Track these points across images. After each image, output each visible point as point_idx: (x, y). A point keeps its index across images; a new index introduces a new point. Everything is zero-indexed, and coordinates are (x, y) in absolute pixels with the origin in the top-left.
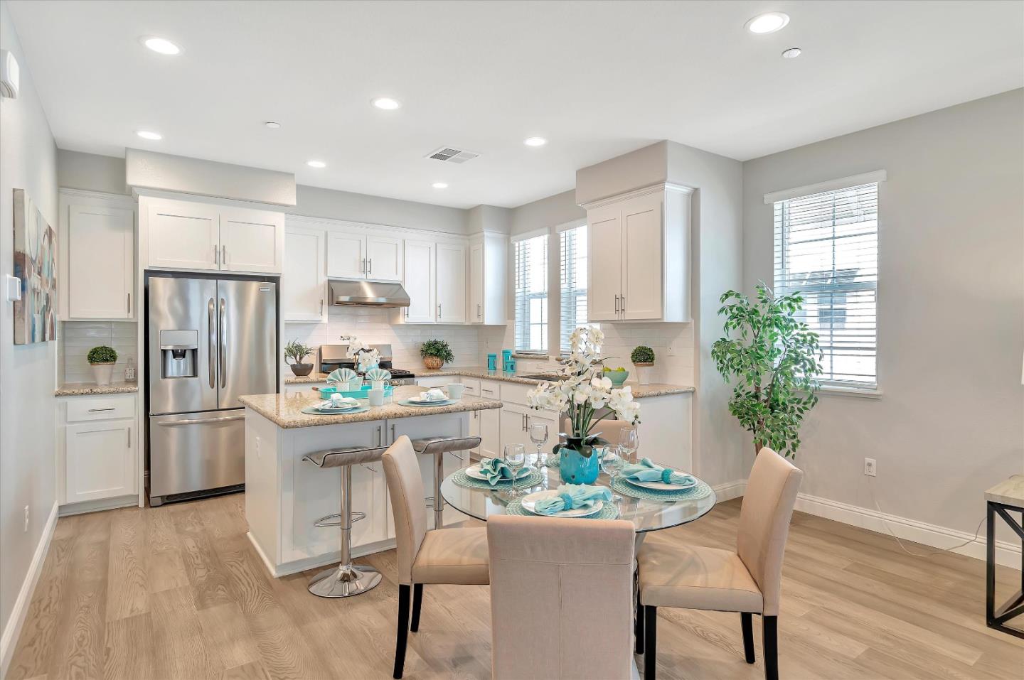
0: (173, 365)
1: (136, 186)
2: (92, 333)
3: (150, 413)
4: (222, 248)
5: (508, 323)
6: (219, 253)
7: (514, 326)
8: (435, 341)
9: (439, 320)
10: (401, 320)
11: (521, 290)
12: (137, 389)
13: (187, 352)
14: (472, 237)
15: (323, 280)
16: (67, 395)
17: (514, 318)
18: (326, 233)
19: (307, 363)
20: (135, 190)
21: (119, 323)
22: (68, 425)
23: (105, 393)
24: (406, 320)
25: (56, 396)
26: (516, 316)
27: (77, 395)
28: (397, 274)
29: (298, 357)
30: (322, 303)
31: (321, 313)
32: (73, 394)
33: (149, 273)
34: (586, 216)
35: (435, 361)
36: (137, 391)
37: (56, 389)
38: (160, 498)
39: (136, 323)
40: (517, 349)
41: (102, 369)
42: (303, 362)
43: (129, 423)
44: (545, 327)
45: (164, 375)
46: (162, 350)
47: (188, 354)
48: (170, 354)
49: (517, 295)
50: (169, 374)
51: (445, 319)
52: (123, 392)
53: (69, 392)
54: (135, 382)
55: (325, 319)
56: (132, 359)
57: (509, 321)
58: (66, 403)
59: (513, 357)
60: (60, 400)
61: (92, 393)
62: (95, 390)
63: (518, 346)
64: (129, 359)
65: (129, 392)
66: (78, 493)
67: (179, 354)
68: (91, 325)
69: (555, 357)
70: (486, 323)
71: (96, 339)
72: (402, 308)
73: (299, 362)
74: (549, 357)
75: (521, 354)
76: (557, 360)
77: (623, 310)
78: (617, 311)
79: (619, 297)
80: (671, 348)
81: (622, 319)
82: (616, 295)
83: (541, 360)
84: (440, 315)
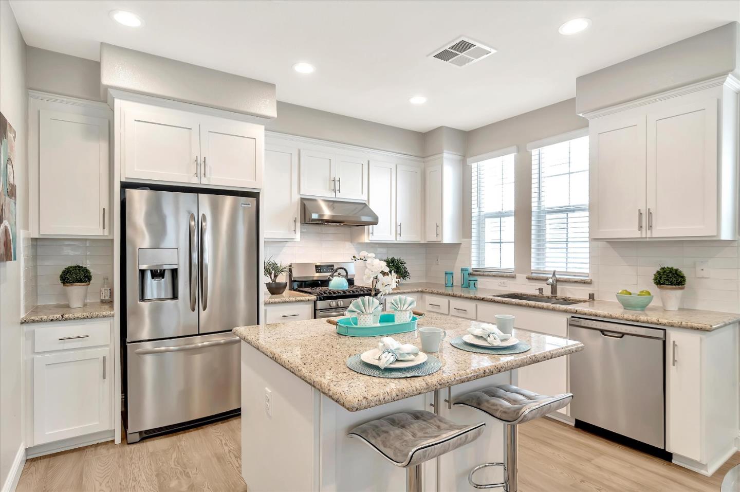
0: (153, 287)
1: (112, 87)
2: (68, 251)
3: (128, 340)
4: (202, 160)
6: (200, 165)
7: (470, 244)
8: (393, 258)
9: (398, 239)
10: (366, 239)
11: (477, 210)
12: (112, 313)
13: (166, 271)
14: (426, 159)
15: (296, 198)
16: (34, 321)
17: (470, 237)
18: (299, 151)
19: (281, 281)
20: (111, 91)
21: (95, 241)
22: (36, 357)
23: (78, 318)
24: (370, 239)
25: (22, 323)
26: (473, 235)
27: (46, 321)
28: (362, 193)
29: (273, 275)
30: (295, 221)
31: (295, 231)
32: (41, 321)
33: (125, 186)
34: (587, 126)
36: (113, 316)
37: (23, 315)
38: (138, 434)
39: (112, 240)
40: (473, 266)
41: (76, 291)
42: (277, 281)
43: (104, 352)
44: (511, 245)
45: (142, 299)
46: (140, 270)
47: (168, 275)
48: (148, 275)
49: (472, 214)
50: (148, 295)
51: (404, 238)
52: (97, 317)
53: (36, 319)
54: (111, 302)
55: (298, 236)
56: (107, 279)
57: (464, 240)
58: (34, 331)
59: (472, 274)
60: (25, 328)
61: (63, 319)
62: (67, 316)
64: (104, 279)
65: (105, 316)
66: (47, 433)
67: (158, 274)
68: (67, 243)
69: (526, 275)
70: (445, 241)
71: (71, 258)
72: (366, 227)
73: (274, 281)
74: (517, 275)
75: (476, 271)
76: (528, 278)
77: (651, 226)
78: (640, 227)
79: (643, 212)
80: (704, 269)
81: (644, 236)
82: (639, 210)
83: (505, 278)
84: (400, 234)
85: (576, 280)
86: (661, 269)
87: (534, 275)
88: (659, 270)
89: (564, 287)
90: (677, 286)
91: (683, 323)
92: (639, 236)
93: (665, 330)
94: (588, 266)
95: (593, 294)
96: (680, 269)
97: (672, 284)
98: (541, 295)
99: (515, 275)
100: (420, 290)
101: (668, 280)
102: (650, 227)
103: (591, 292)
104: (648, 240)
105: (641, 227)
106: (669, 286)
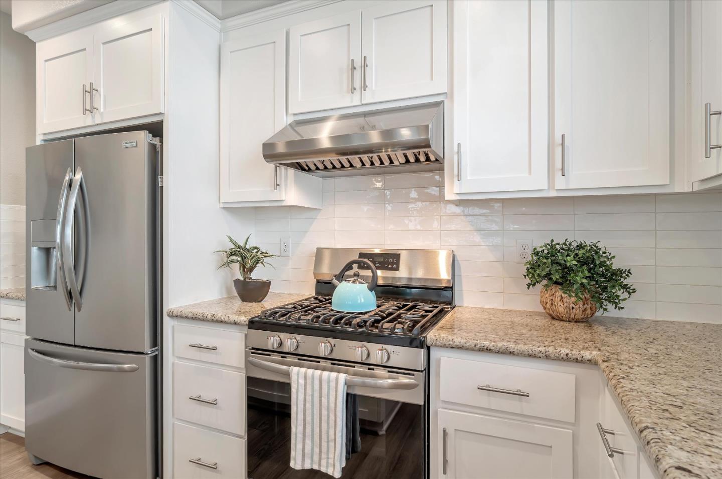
10: (449, 191)
15: (283, 123)
23: (14, 298)
28: (432, 78)
31: (280, 185)
61: (7, 297)
84: (563, 170)
100: (587, 355)
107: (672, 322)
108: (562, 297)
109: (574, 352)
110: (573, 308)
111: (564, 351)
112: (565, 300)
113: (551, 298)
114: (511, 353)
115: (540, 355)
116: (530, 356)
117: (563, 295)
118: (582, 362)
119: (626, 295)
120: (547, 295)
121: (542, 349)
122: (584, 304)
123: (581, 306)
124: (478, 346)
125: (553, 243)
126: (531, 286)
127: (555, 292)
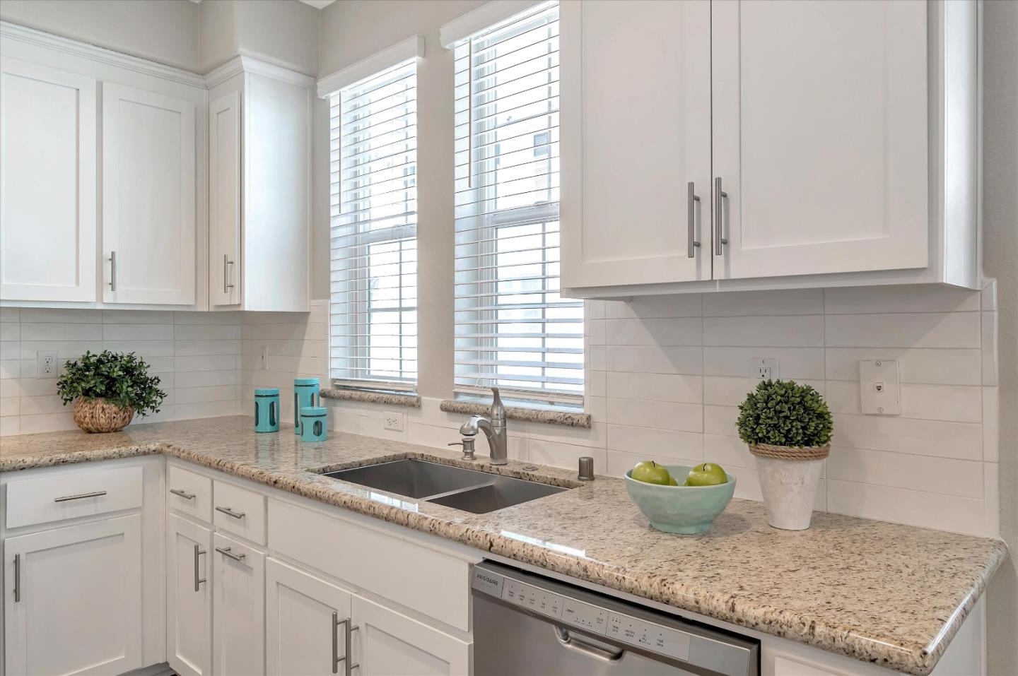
5: (313, 306)
7: (326, 316)
9: (109, 297)
11: (348, 220)
17: (327, 295)
26: (334, 288)
35: (103, 411)
40: (334, 375)
44: (411, 317)
49: (334, 234)
51: (129, 294)
57: (314, 302)
59: (323, 395)
63: (338, 367)
69: (440, 401)
70: (250, 305)
74: (423, 398)
75: (345, 388)
76: (444, 409)
77: (725, 242)
78: (695, 245)
79: (703, 191)
80: (884, 388)
81: (706, 276)
82: (691, 185)
83: (398, 409)
84: (112, 284)
85: (551, 416)
86: (760, 388)
87: (462, 398)
88: (755, 393)
89: (526, 435)
90: (805, 447)
91: (820, 629)
92: (692, 277)
93: (757, 642)
94: (580, 374)
95: (591, 461)
96: (817, 387)
97: (789, 441)
98: (468, 459)
99: (419, 400)
100: (153, 447)
101: (776, 427)
102: (722, 243)
103: (587, 453)
104: (718, 289)
105: (698, 245)
106: (783, 448)
107: (187, 421)
108: (103, 409)
109: (142, 447)
110: (114, 418)
111: (134, 448)
112: (107, 411)
113: (91, 411)
114: (88, 460)
115: (115, 455)
116: (105, 458)
117: (105, 406)
118: (149, 453)
119: (159, 399)
120: (86, 409)
121: (116, 450)
122: (124, 413)
123: (122, 415)
124: (53, 461)
125: (90, 355)
126: (68, 402)
127: (96, 404)
